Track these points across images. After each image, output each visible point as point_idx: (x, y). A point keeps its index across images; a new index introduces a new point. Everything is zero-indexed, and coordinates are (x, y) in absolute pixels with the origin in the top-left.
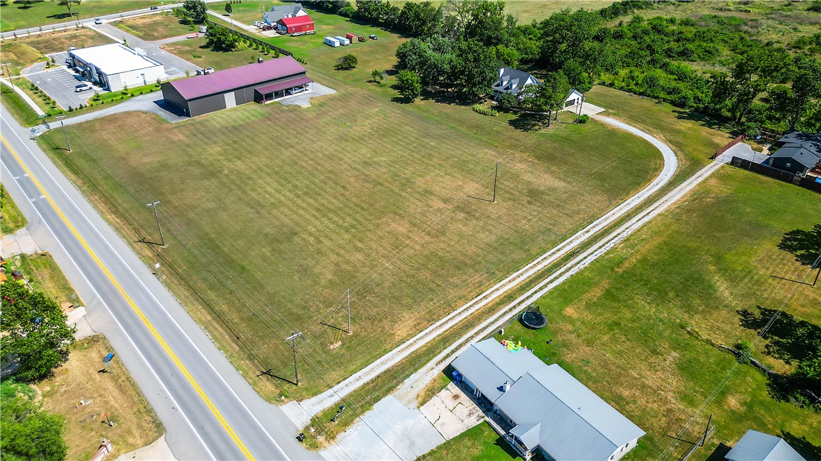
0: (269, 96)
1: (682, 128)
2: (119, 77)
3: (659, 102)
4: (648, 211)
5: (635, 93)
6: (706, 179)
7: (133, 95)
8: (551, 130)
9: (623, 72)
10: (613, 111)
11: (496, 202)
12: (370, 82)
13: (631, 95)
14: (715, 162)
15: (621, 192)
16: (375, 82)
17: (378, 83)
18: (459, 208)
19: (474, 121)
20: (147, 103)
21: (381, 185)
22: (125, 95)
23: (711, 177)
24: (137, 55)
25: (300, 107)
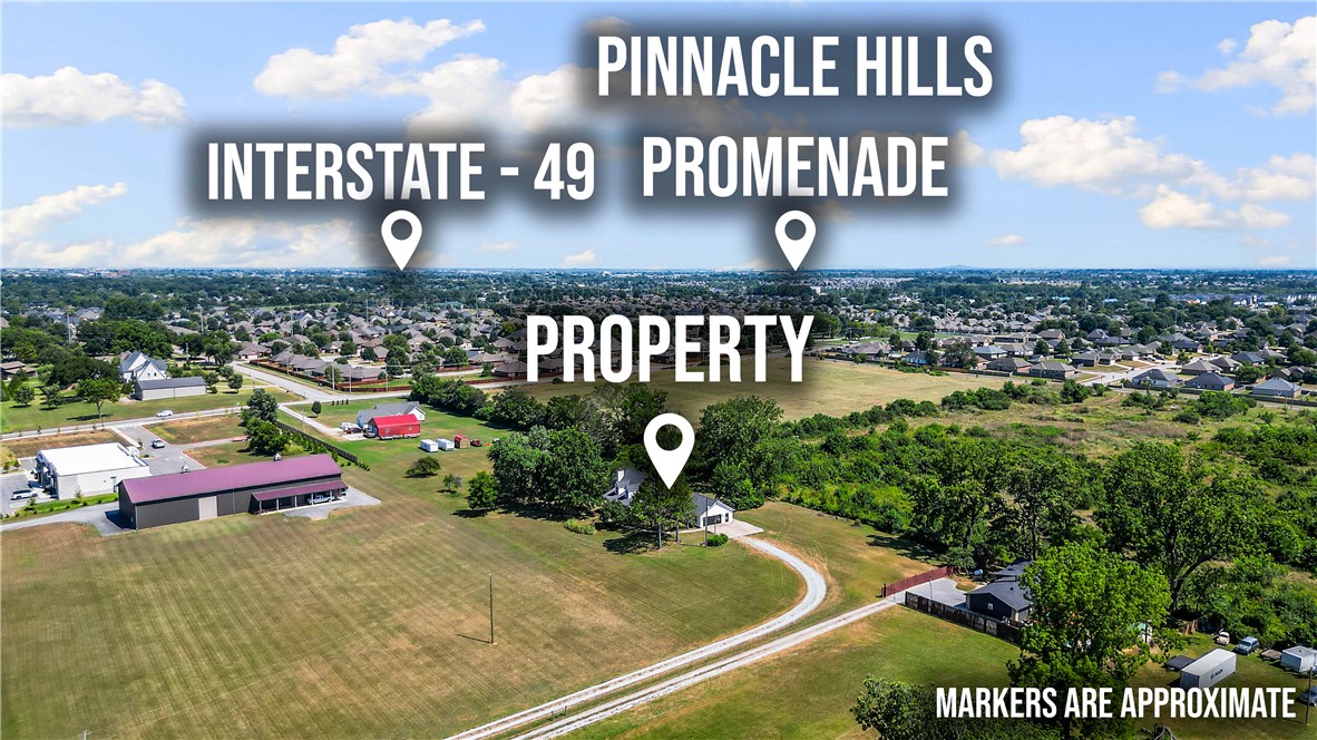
0: (269, 505)
1: (865, 557)
2: (76, 480)
3: (856, 524)
4: (723, 663)
5: (829, 513)
6: (852, 624)
7: (85, 505)
8: (661, 553)
9: (830, 488)
10: (774, 533)
11: (495, 644)
12: (442, 491)
13: (819, 515)
14: (884, 601)
15: (703, 635)
16: (449, 491)
17: (453, 492)
18: (429, 650)
19: (554, 540)
20: (95, 514)
21: (337, 616)
22: (78, 503)
23: (861, 620)
24: (130, 458)
25: (308, 519)
